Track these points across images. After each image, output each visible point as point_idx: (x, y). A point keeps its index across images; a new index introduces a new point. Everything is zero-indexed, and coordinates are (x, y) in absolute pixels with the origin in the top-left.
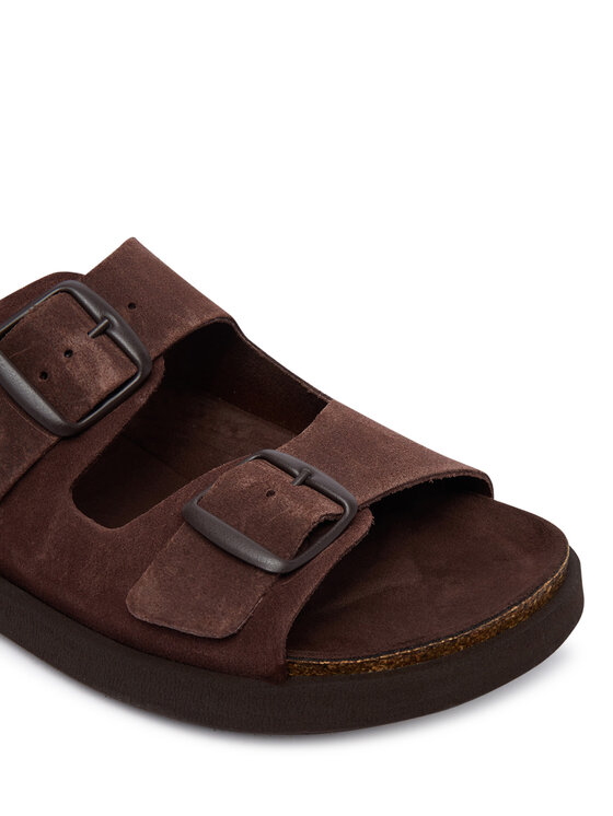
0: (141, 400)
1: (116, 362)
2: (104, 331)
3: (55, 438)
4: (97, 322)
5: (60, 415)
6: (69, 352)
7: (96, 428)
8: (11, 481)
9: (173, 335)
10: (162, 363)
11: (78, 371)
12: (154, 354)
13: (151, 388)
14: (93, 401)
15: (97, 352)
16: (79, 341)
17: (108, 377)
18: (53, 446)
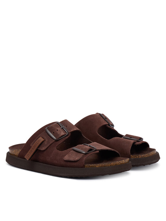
0: (67, 138)
1: (64, 132)
2: (62, 128)
3: (54, 141)
4: (61, 127)
5: (55, 137)
6: (57, 130)
7: (60, 140)
8: (48, 146)
9: (72, 130)
10: (70, 134)
11: (58, 132)
12: (69, 132)
13: (68, 136)
14: (60, 136)
15: (61, 130)
16: (58, 129)
17: (62, 133)
18: (54, 142)
